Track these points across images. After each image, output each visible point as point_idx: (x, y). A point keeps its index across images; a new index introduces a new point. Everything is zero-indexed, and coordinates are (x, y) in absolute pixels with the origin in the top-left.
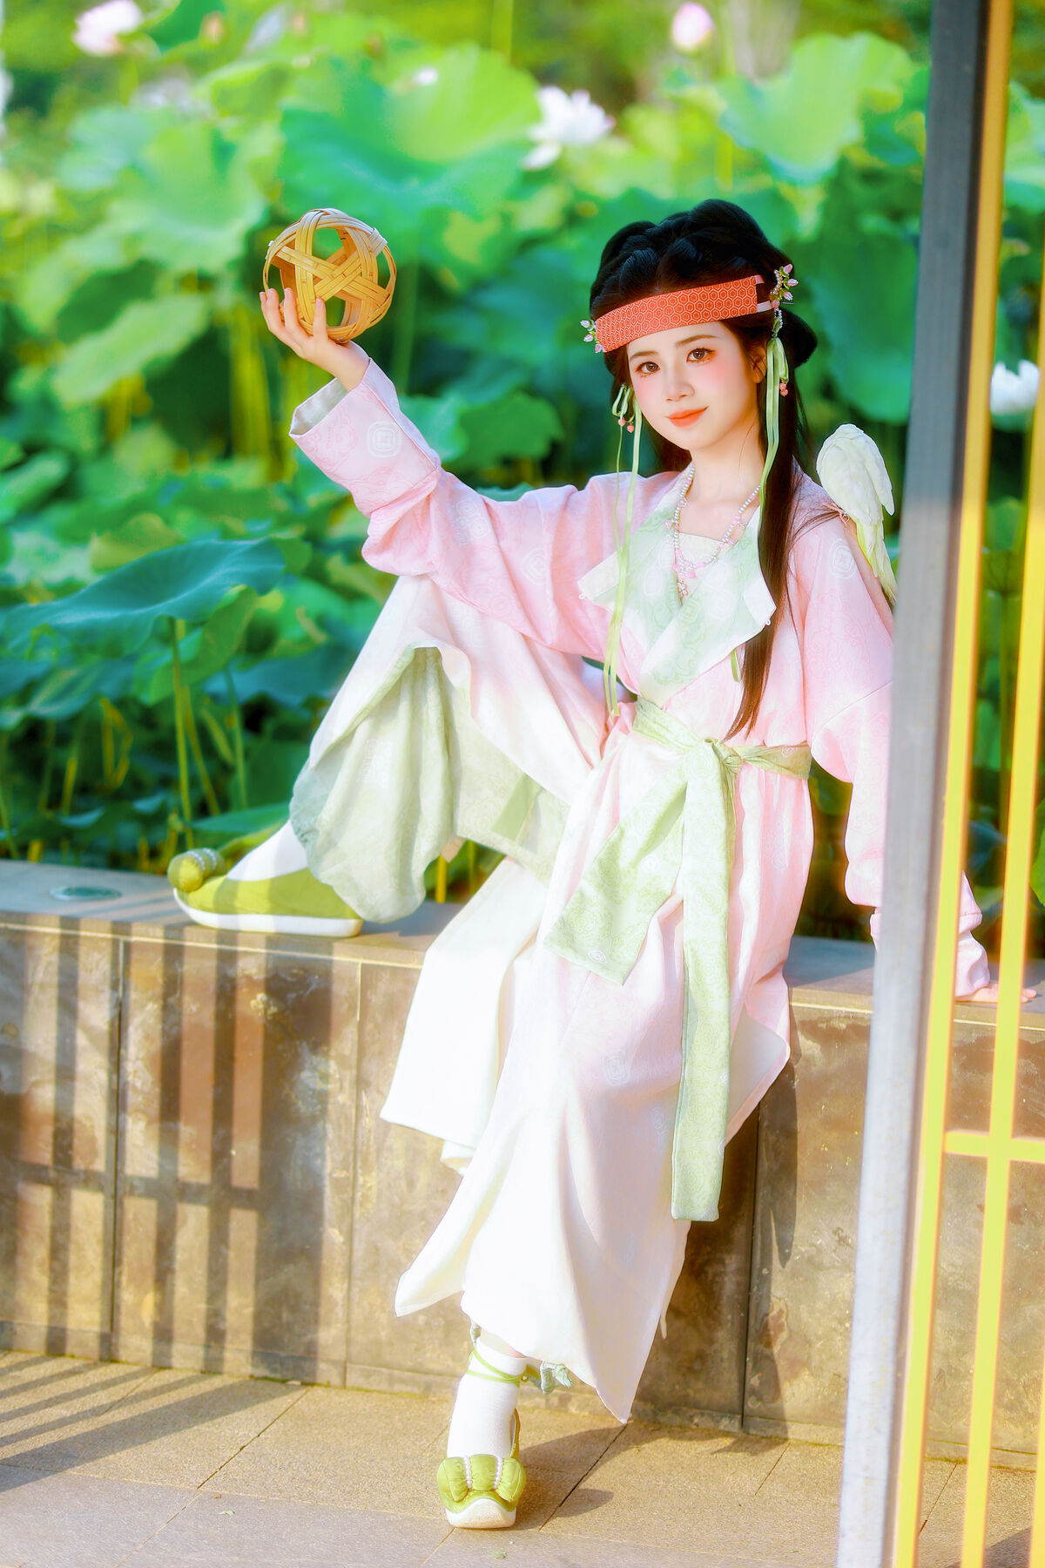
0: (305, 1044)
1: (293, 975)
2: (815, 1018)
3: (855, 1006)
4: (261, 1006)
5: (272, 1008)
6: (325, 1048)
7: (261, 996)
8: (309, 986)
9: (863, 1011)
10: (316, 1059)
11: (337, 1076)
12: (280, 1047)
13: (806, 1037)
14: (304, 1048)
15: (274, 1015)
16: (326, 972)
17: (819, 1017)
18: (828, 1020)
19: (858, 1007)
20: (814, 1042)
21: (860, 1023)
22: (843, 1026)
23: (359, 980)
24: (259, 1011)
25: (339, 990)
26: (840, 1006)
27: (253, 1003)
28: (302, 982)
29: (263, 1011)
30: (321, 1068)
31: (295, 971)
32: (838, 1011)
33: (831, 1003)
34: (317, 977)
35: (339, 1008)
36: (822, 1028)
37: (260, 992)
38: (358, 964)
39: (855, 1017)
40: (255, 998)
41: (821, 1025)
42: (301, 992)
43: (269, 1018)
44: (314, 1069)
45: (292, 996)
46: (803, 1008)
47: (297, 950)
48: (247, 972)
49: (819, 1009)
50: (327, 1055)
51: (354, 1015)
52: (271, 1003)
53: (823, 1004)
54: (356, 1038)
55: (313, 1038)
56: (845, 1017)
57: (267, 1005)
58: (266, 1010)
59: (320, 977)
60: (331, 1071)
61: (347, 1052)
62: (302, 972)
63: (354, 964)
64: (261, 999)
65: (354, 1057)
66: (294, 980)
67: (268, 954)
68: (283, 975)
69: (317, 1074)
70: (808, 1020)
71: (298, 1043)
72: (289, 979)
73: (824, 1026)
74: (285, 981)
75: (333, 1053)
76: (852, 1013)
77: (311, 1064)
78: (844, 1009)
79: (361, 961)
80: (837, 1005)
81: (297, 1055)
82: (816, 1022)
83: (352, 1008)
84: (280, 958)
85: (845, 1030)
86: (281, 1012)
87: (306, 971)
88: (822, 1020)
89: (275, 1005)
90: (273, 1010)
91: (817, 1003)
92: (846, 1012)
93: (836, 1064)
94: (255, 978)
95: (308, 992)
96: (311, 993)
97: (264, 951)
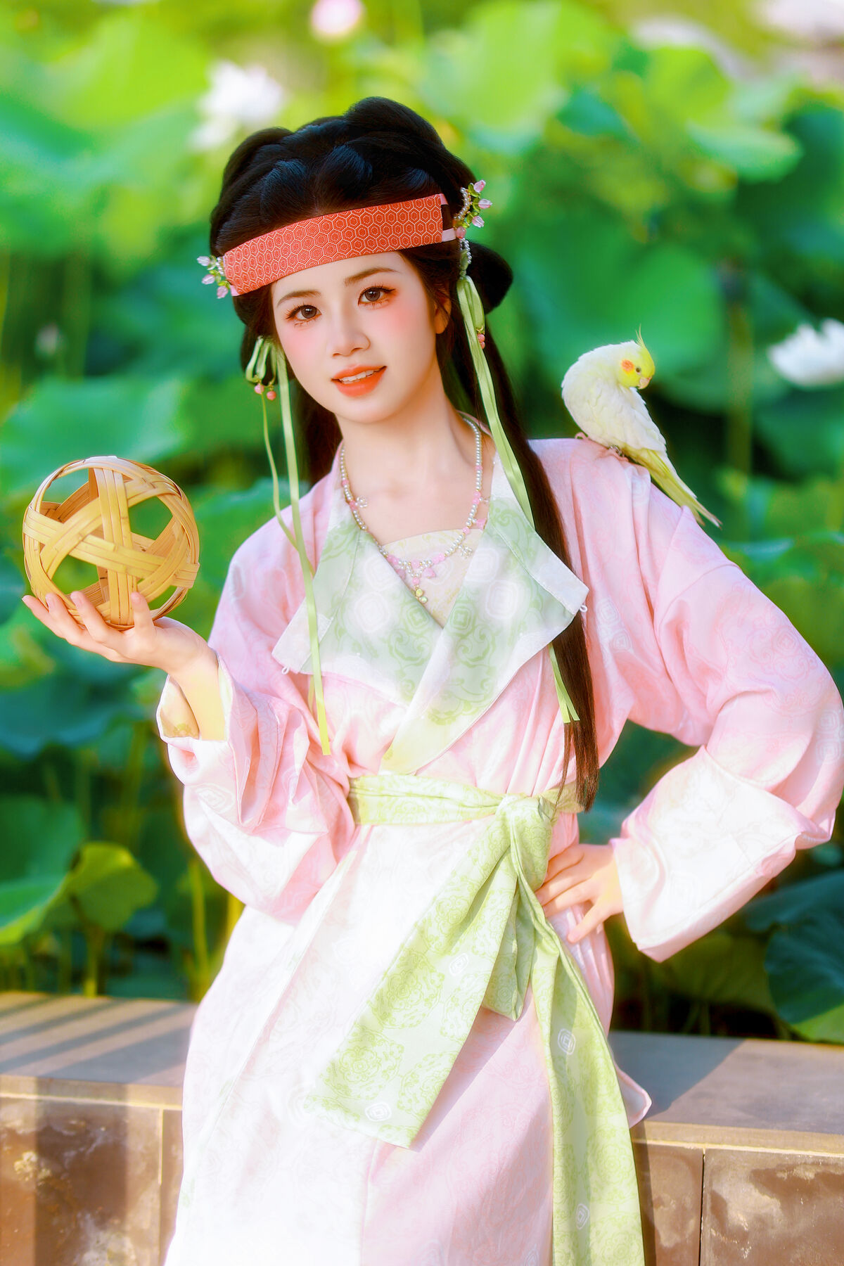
0: (88, 1216)
1: (72, 1127)
2: (772, 1165)
3: (825, 1149)
4: (29, 1169)
5: (44, 1170)
6: (117, 1222)
7: (30, 1156)
8: (92, 1141)
9: (837, 1156)
10: (103, 1236)
11: (133, 1257)
12: (55, 1221)
13: (761, 1192)
14: (88, 1221)
15: (47, 1179)
16: (118, 1123)
17: (778, 1165)
18: (790, 1168)
19: (831, 1151)
20: (772, 1197)
21: (832, 1171)
22: (810, 1175)
23: (160, 1133)
24: (27, 1175)
25: (135, 1145)
26: (806, 1150)
27: (18, 1164)
28: (84, 1136)
29: (31, 1176)
30: (113, 1246)
31: (74, 1122)
32: (803, 1156)
33: (795, 1147)
34: (103, 1129)
35: (136, 1169)
36: (782, 1178)
37: (26, 1151)
38: (158, 1111)
39: (826, 1163)
40: (20, 1158)
41: (780, 1175)
42: (82, 1149)
43: (40, 1184)
44: (103, 1248)
45: (70, 1154)
46: (758, 1153)
47: (76, 1095)
48: (8, 1125)
49: (778, 1155)
50: (121, 1231)
51: (155, 1177)
52: (42, 1164)
53: (784, 1148)
54: (158, 1207)
55: (100, 1208)
56: (813, 1164)
57: (38, 1168)
58: (36, 1173)
59: (107, 1129)
60: (126, 1251)
61: (146, 1225)
62: (83, 1124)
63: (153, 1111)
64: (28, 1160)
65: (156, 1231)
66: (73, 1133)
67: (39, 1101)
68: (57, 1128)
69: (106, 1255)
70: (763, 1168)
71: (79, 1215)
72: (66, 1132)
73: (784, 1176)
74: (60, 1135)
75: (128, 1227)
76: (823, 1158)
77: (98, 1242)
78: (811, 1153)
79: (162, 1107)
80: (803, 1148)
81: (78, 1231)
82: (774, 1171)
83: (152, 1168)
84: (55, 1106)
85: (812, 1181)
86: (56, 1176)
87: (88, 1121)
88: (782, 1168)
89: (47, 1167)
90: (46, 1173)
91: (776, 1147)
92: (814, 1157)
93: (803, 1224)
94: (20, 1132)
95: (91, 1150)
96: (97, 1150)
97: (33, 1097)
